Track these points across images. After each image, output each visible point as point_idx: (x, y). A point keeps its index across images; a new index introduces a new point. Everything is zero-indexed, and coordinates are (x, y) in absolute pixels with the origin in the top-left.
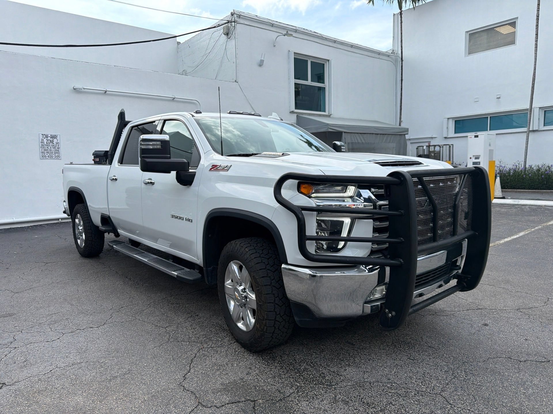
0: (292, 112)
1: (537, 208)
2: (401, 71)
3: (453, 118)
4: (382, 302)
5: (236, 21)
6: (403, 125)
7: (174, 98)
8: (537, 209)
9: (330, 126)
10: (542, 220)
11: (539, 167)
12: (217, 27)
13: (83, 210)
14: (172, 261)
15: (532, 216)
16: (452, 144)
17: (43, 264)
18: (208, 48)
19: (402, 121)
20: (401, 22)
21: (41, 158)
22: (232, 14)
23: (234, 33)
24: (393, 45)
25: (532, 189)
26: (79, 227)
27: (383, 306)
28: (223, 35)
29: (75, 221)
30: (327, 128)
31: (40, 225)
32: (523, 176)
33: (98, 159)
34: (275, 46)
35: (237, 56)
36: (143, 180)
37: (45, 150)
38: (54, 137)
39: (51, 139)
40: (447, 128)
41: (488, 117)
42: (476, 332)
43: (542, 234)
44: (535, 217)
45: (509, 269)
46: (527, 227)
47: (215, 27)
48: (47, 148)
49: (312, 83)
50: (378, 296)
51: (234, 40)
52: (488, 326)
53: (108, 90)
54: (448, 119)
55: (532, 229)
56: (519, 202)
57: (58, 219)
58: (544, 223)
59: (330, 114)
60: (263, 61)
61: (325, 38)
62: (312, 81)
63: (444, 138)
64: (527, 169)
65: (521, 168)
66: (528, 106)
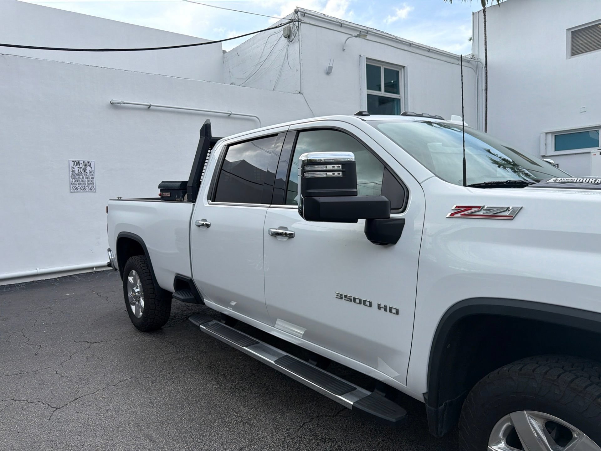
3: (552, 133)
5: (300, 20)
7: (230, 114)
12: (279, 27)
13: (141, 266)
14: (316, 363)
16: (557, 163)
17: (87, 345)
18: (263, 55)
20: (485, 21)
21: (72, 191)
22: (296, 12)
23: (297, 34)
24: (473, 49)
26: (134, 288)
28: (283, 38)
29: (127, 279)
31: (70, 276)
33: (169, 193)
34: (344, 50)
35: (301, 62)
36: (267, 229)
37: (76, 181)
38: (87, 164)
39: (84, 167)
40: (546, 144)
47: (276, 27)
48: (79, 178)
49: (386, 93)
51: (298, 43)
53: (152, 104)
54: (546, 133)
57: (92, 268)
60: (332, 67)
61: (400, 40)
62: (385, 91)
63: (541, 157)
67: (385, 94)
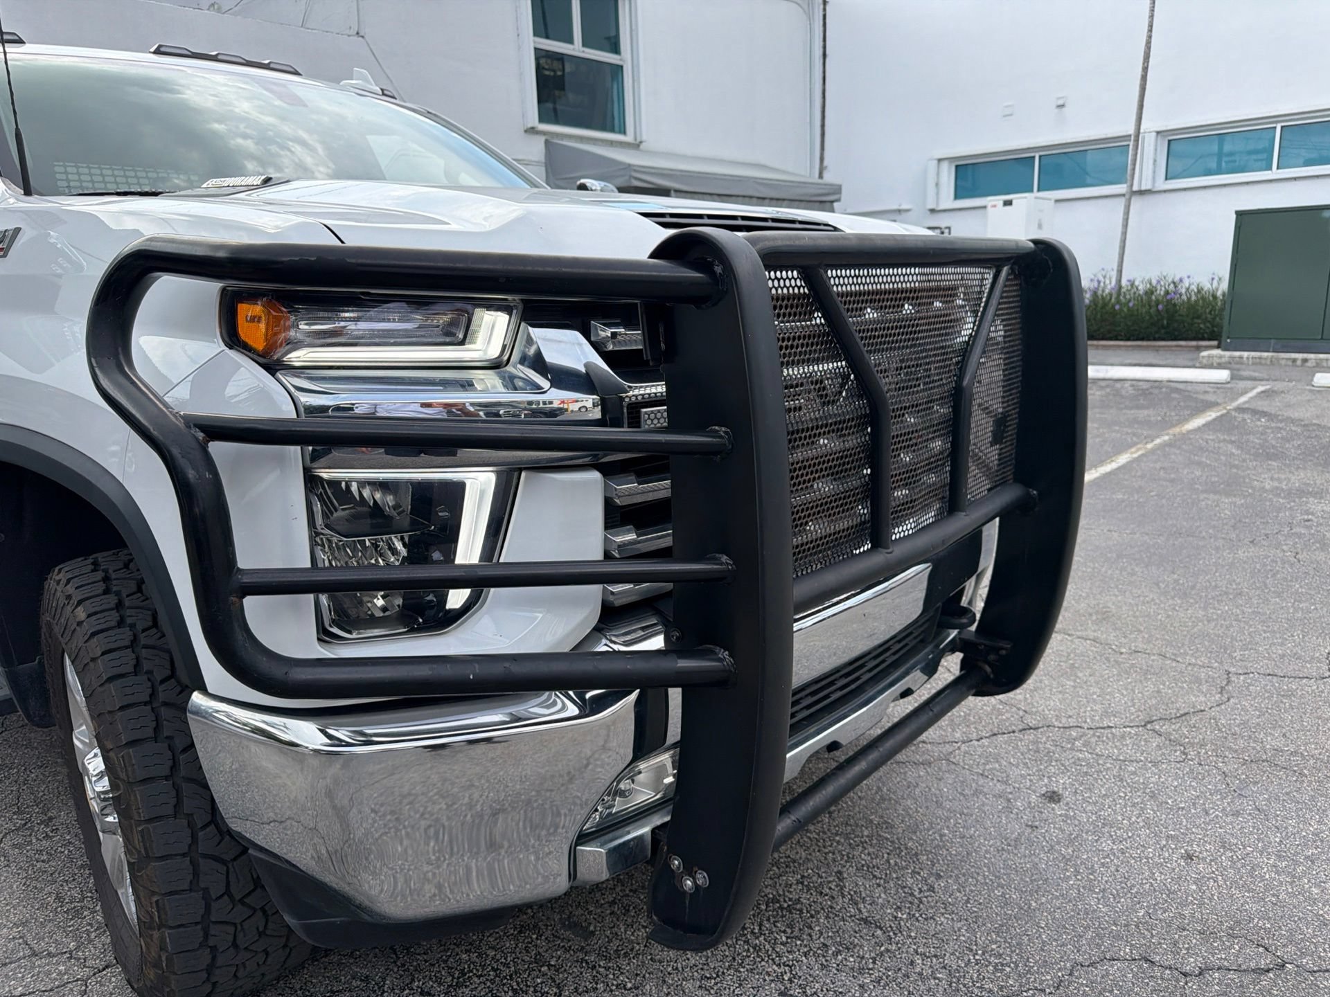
0: (531, 131)
1: (1152, 387)
2: (821, 28)
3: (950, 159)
4: (659, 823)
6: (829, 178)
8: (1151, 390)
9: (635, 171)
10: (1167, 419)
11: (1150, 284)
15: (1138, 407)
16: (948, 225)
19: (826, 167)
25: (1134, 340)
27: (663, 837)
30: (627, 178)
32: (1113, 306)
40: (937, 184)
41: (1034, 157)
42: (1023, 833)
43: (1173, 457)
44: (1151, 412)
45: (1103, 570)
46: (1135, 439)
49: (586, 50)
50: (644, 795)
52: (1059, 801)
54: (940, 160)
55: (1146, 443)
56: (1107, 371)
58: (1173, 426)
59: (638, 140)
62: (584, 45)
63: (929, 213)
64: (1123, 290)
65: (1109, 287)
66: (1131, 130)
67: (583, 52)
